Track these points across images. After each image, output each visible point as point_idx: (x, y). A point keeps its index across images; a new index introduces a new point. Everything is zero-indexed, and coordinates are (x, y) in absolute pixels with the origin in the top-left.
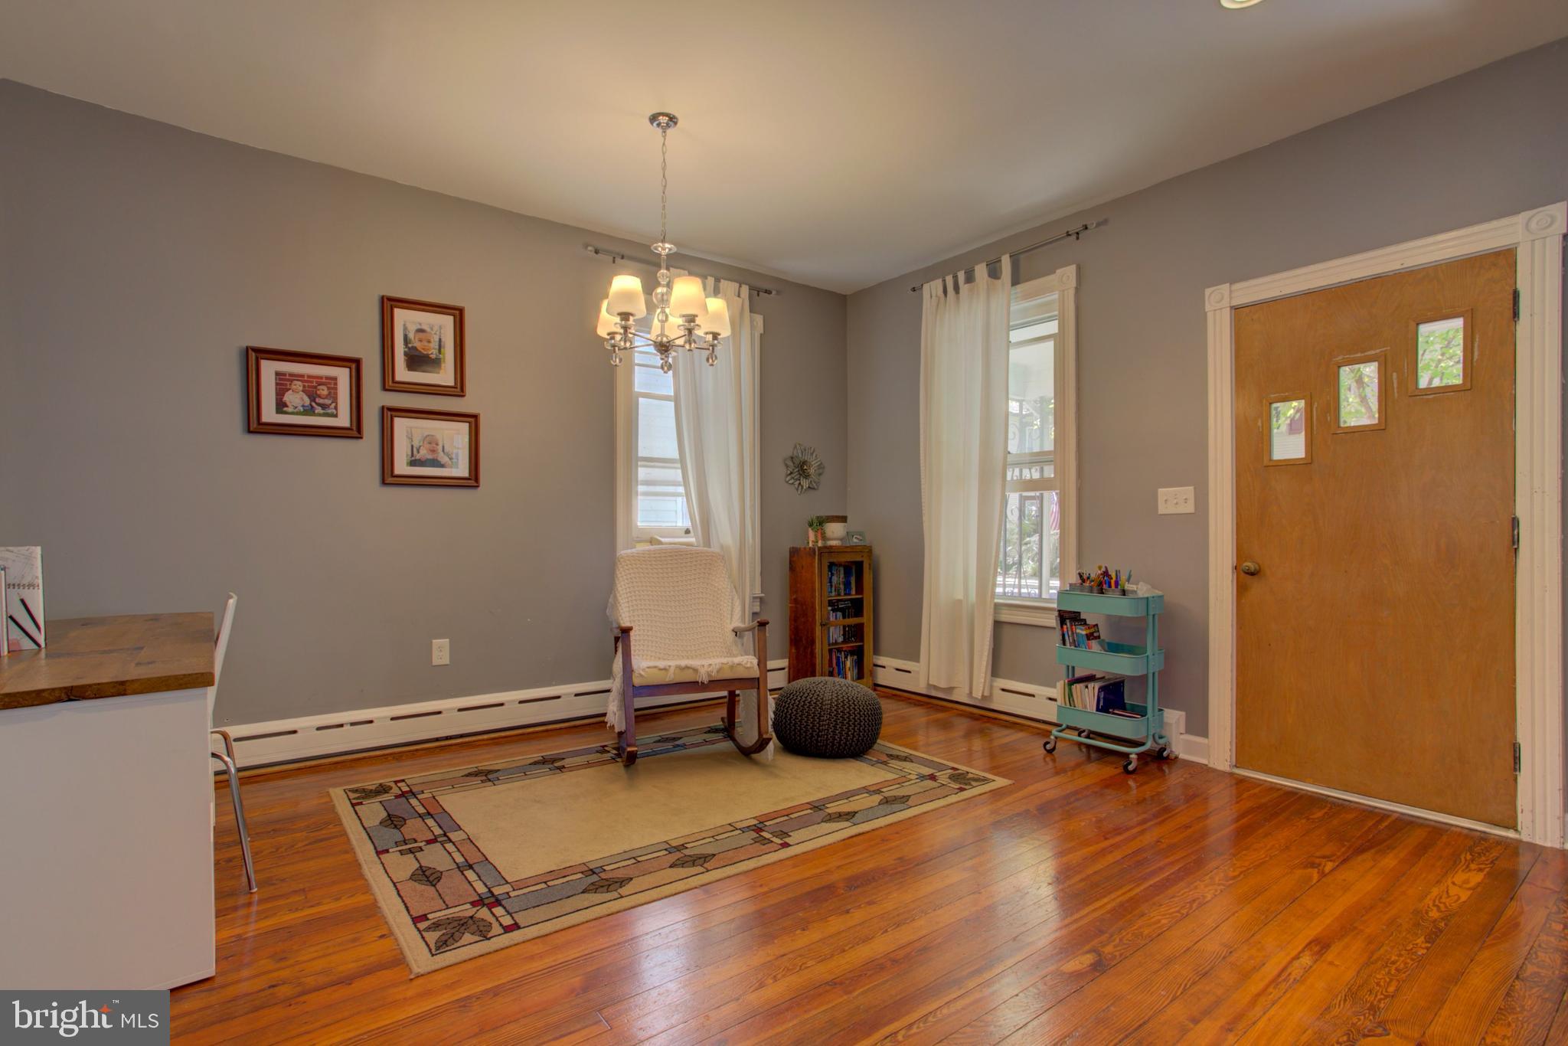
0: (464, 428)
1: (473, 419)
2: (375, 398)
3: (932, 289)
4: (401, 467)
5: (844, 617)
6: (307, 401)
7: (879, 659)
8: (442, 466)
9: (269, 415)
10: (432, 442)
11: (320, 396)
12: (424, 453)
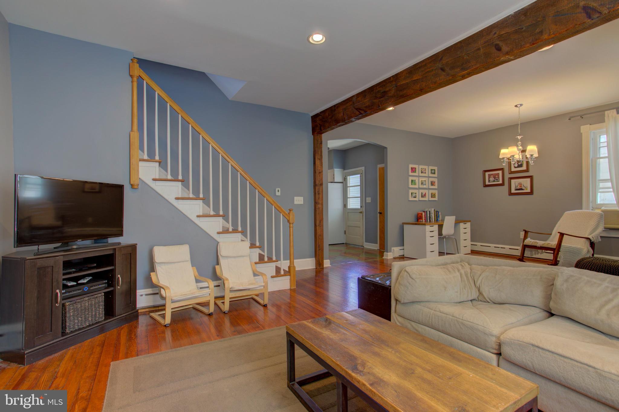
0: (528, 180)
1: (531, 177)
2: (507, 176)
4: (513, 191)
6: (494, 179)
8: (524, 190)
9: (487, 183)
10: (520, 184)
11: (496, 178)
12: (518, 187)
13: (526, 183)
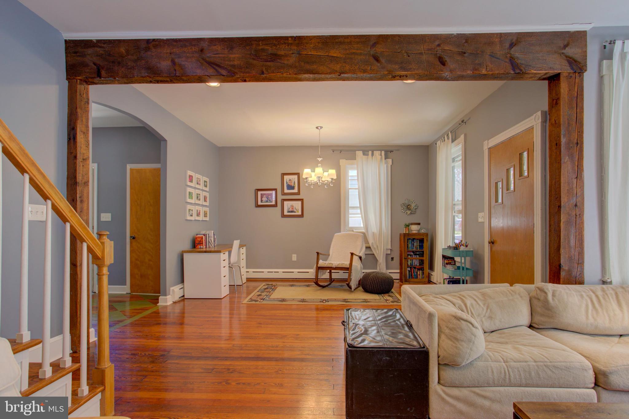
0: (300, 202)
1: (302, 200)
2: (280, 197)
3: (438, 143)
4: (286, 213)
5: (419, 257)
6: (267, 200)
7: (433, 273)
8: (295, 212)
9: (260, 203)
10: (292, 206)
11: (269, 198)
12: (291, 210)
13: (297, 205)
